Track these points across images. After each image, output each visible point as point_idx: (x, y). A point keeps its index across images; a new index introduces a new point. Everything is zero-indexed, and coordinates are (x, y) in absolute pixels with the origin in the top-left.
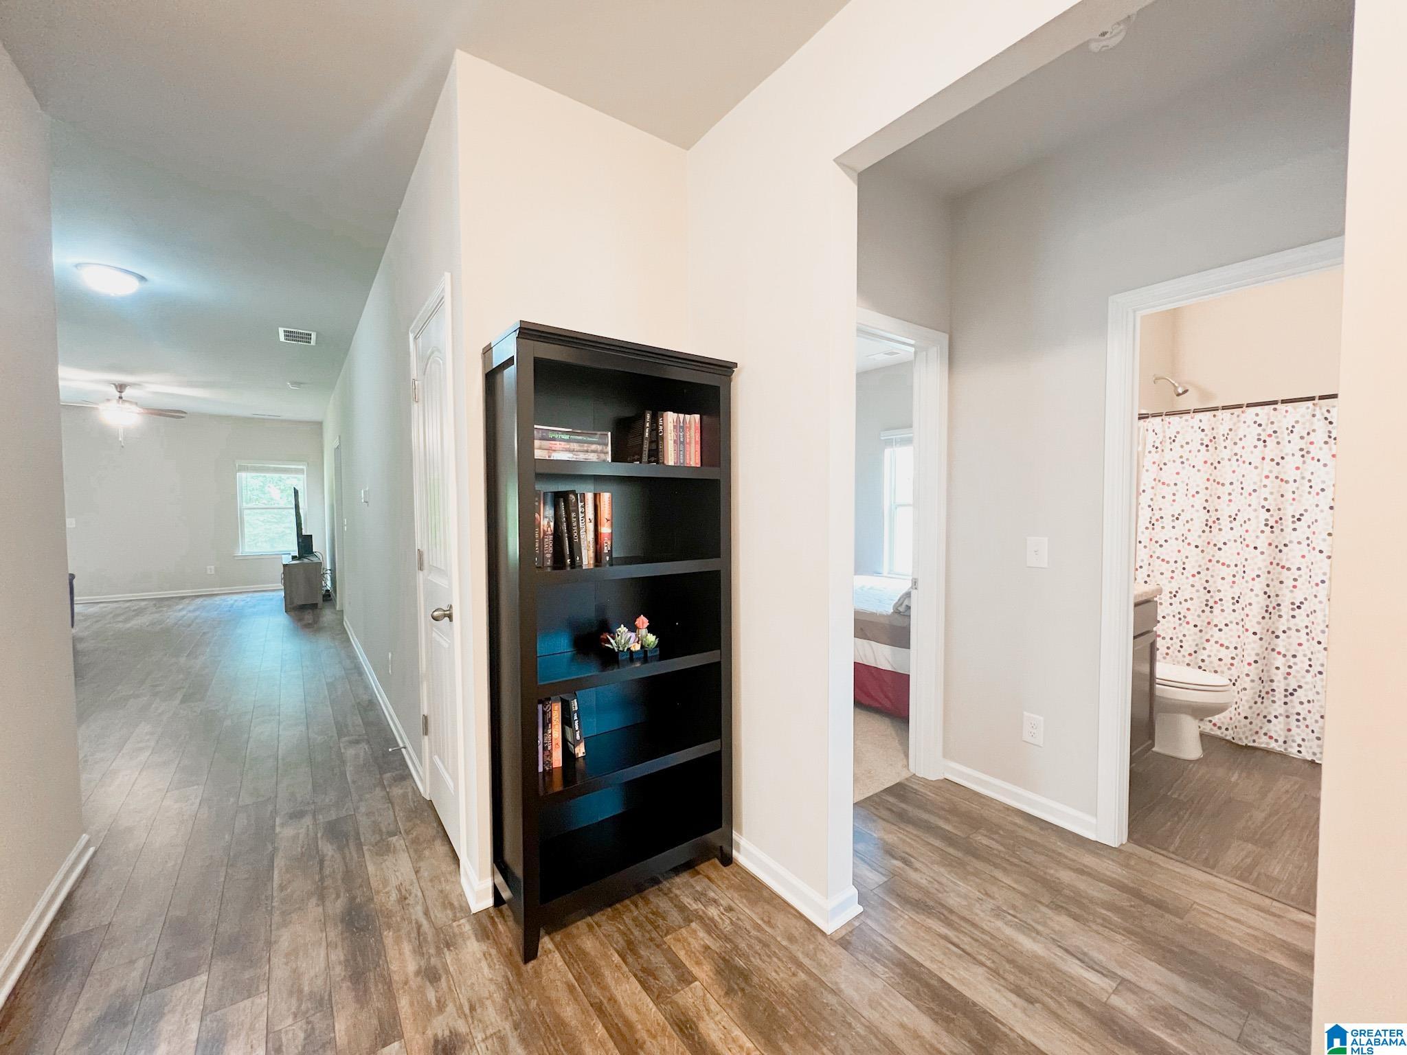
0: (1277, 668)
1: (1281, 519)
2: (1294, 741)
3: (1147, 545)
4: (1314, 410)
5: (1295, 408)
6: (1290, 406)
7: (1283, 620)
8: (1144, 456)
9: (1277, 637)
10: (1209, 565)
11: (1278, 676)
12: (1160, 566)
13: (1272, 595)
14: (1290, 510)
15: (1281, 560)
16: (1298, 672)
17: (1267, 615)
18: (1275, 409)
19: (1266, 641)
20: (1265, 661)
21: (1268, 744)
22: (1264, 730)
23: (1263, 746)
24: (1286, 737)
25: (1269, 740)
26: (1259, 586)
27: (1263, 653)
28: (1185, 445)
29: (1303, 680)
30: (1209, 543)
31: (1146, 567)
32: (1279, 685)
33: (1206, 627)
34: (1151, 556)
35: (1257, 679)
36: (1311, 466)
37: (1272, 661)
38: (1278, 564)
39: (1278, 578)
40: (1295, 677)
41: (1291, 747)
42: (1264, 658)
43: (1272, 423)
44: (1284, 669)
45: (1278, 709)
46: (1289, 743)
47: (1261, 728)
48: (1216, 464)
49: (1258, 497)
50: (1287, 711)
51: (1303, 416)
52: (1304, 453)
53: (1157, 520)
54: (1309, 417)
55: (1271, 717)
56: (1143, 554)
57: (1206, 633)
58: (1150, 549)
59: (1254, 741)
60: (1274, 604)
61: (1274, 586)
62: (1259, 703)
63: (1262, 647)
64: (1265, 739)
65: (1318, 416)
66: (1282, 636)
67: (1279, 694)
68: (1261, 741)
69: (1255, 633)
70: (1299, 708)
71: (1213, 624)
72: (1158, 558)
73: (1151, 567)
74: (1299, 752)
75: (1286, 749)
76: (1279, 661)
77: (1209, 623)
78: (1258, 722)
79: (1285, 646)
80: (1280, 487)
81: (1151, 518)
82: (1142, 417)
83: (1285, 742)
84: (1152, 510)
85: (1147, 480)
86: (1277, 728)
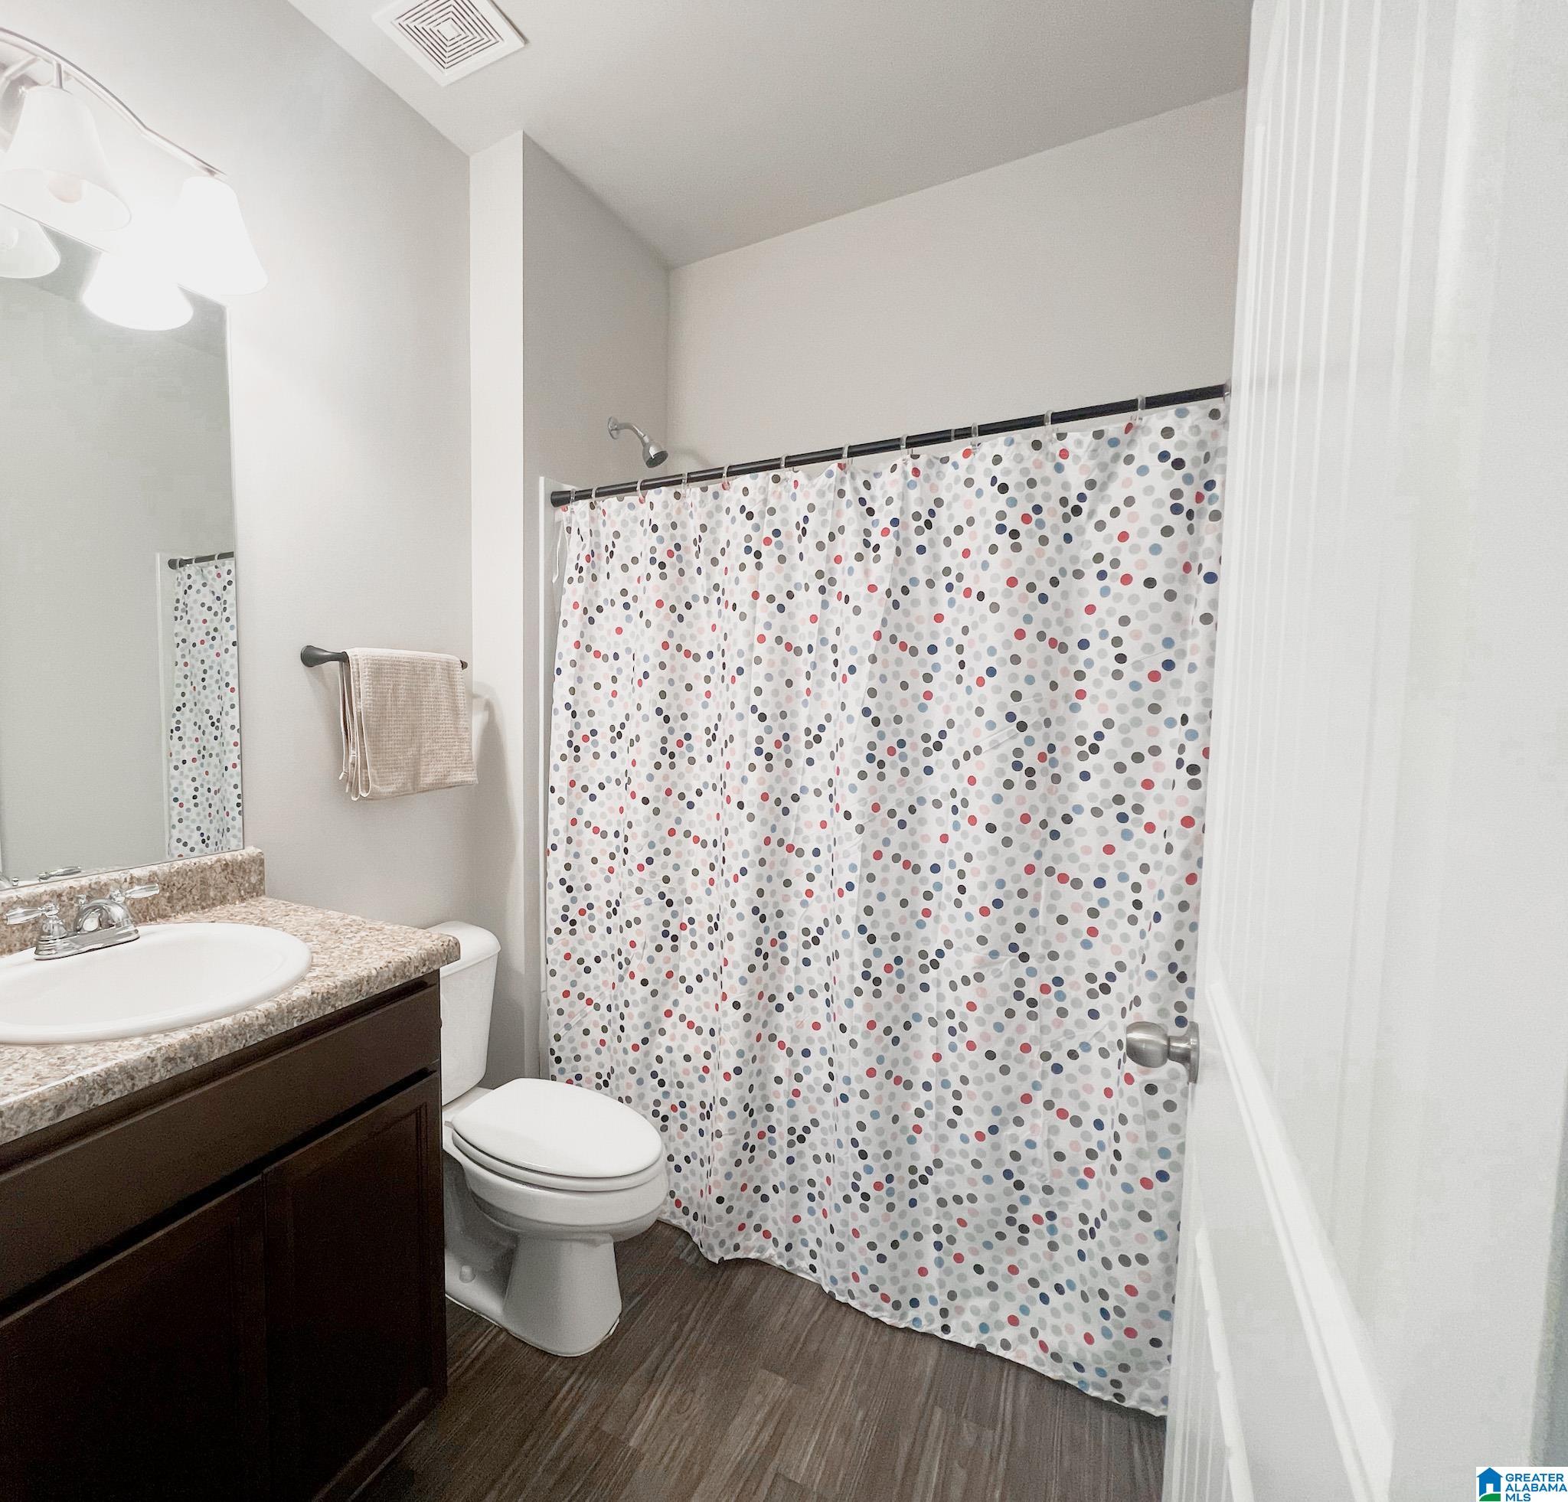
0: (778, 1080)
1: (786, 737)
2: (805, 1243)
3: (565, 796)
4: (842, 480)
5: (810, 478)
6: (800, 473)
7: (789, 969)
8: (562, 591)
9: (780, 1008)
10: (670, 843)
11: (779, 1096)
12: (591, 842)
13: (769, 912)
14: (804, 718)
15: (786, 831)
16: (810, 1089)
17: (759, 962)
18: (776, 479)
19: (757, 1021)
20: (757, 1065)
21: (762, 1250)
22: (756, 1220)
23: (753, 1255)
24: (791, 1234)
25: (763, 1241)
26: (743, 893)
27: (751, 1048)
28: (630, 564)
29: (820, 1108)
30: (669, 792)
31: (562, 847)
32: (781, 1119)
33: (664, 984)
34: (574, 822)
35: (738, 1109)
36: (839, 613)
37: (771, 1063)
38: (781, 842)
39: (780, 874)
40: (806, 1100)
41: (801, 1257)
42: (754, 1059)
43: (772, 511)
44: (789, 1084)
45: (778, 1172)
46: (798, 1247)
47: (750, 1215)
48: (681, 609)
49: (746, 686)
50: (792, 1177)
51: (821, 494)
52: (825, 583)
53: (585, 738)
54: (831, 496)
55: (767, 1190)
56: (558, 817)
57: (666, 996)
58: (571, 806)
59: (737, 1247)
60: (774, 934)
61: (773, 893)
62: (745, 1162)
63: (748, 1034)
64: (756, 1238)
65: (849, 495)
66: (788, 1006)
67: (781, 1138)
68: (750, 1243)
69: (736, 1005)
70: (812, 1171)
71: (677, 975)
72: (588, 824)
73: (573, 848)
74: (813, 1268)
75: (790, 1263)
76: (781, 1065)
77: (670, 975)
78: (741, 1204)
79: (790, 1030)
80: (784, 662)
81: (571, 734)
82: (559, 500)
83: (789, 1247)
84: (574, 714)
85: (565, 648)
86: (775, 1213)
